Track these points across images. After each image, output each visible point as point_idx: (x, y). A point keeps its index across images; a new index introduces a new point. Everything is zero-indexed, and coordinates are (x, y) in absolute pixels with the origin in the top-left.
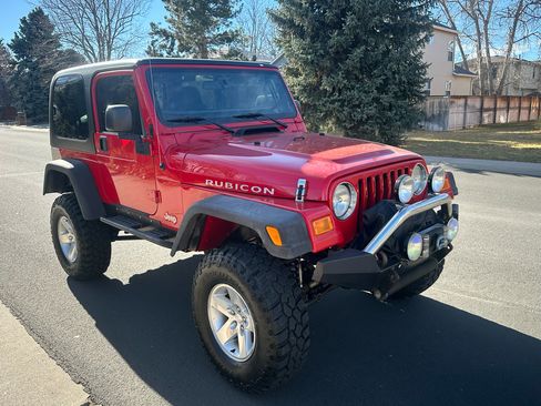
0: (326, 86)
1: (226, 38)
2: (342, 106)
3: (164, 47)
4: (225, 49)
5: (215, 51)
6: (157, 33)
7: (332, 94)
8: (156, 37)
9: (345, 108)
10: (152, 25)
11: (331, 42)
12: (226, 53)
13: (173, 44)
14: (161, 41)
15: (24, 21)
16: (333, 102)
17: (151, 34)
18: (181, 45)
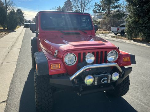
0: (140, 22)
1: (116, 7)
2: (146, 28)
3: (98, 9)
4: (116, 10)
5: (112, 11)
6: (96, 5)
7: (142, 25)
8: (96, 6)
9: (146, 29)
10: (96, 3)
11: (144, 8)
12: (115, 11)
13: (100, 8)
14: (97, 8)
15: (65, 3)
16: (142, 27)
17: (95, 6)
18: (102, 9)
